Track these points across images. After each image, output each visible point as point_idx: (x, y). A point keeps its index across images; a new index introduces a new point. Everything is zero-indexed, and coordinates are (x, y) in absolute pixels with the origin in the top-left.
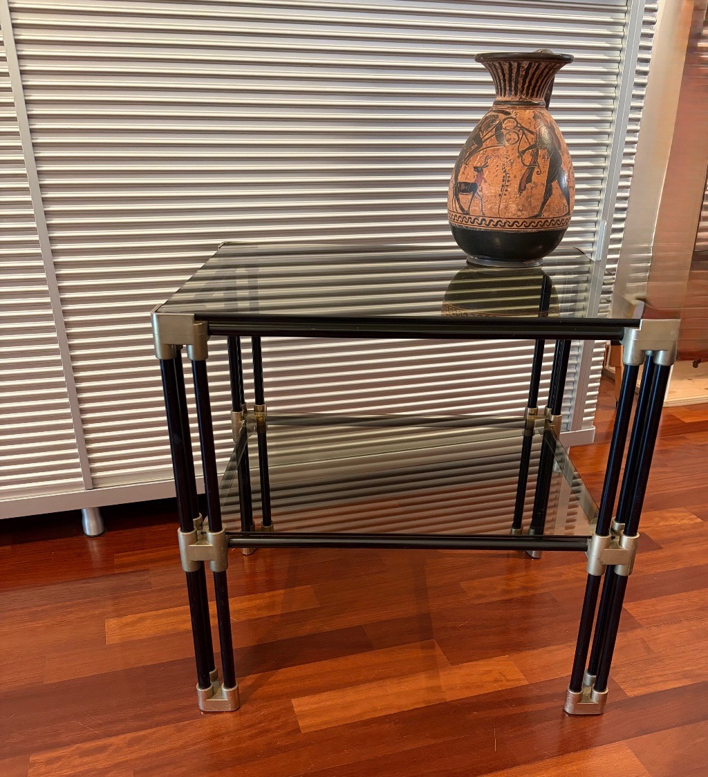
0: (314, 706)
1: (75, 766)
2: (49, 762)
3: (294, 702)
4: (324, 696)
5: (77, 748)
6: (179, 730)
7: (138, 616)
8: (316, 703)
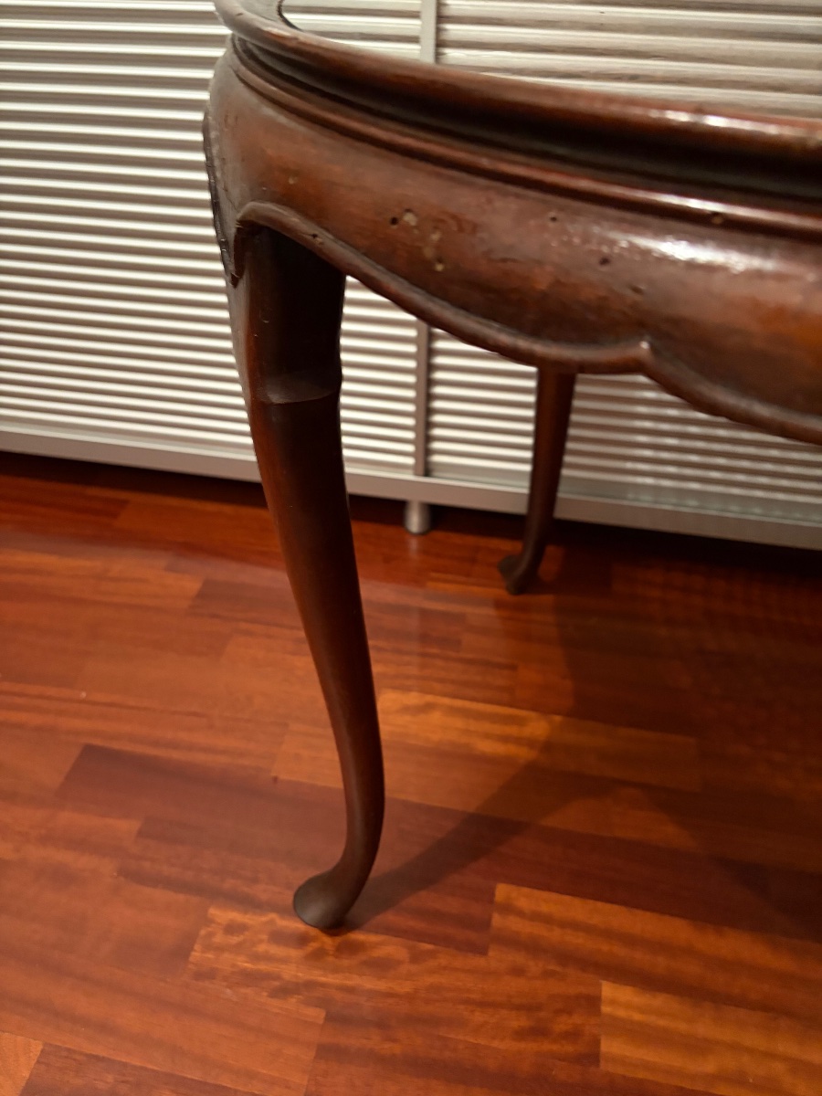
0: (637, 1017)
1: (257, 958)
2: (231, 929)
3: (608, 990)
4: (659, 1001)
5: (272, 922)
6: (416, 958)
7: (429, 698)
8: (641, 1010)
